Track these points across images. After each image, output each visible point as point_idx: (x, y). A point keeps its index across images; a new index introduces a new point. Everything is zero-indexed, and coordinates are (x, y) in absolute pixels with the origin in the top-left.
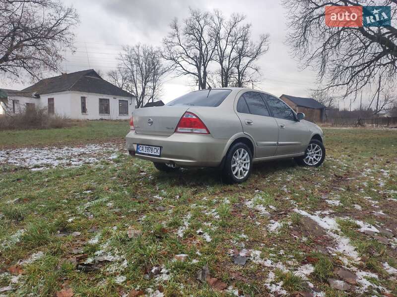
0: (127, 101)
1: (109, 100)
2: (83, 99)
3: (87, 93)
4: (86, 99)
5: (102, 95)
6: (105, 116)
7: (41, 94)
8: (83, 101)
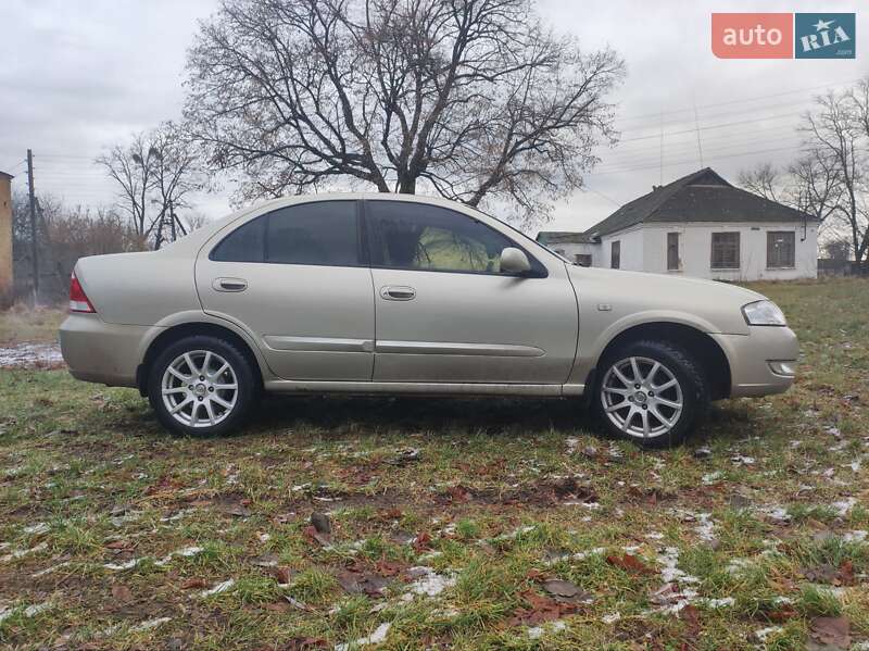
0: (793, 233)
1: (738, 234)
2: (673, 238)
3: (683, 224)
4: (679, 237)
5: (720, 224)
6: (727, 274)
7: (605, 234)
8: (672, 243)
